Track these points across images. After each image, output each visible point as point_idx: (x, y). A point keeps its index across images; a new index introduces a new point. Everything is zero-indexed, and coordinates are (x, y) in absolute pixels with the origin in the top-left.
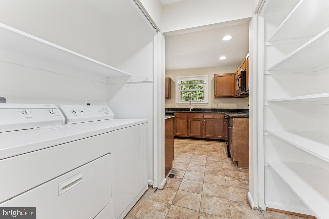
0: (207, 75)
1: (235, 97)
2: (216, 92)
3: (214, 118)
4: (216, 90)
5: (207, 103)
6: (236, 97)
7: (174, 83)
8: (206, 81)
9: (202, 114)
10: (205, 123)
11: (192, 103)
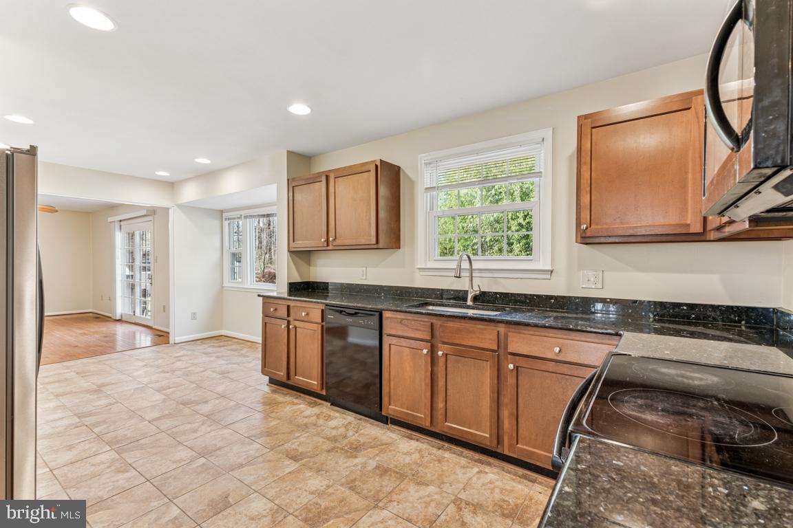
0: (548, 133)
1: (713, 235)
2: (585, 215)
3: (560, 358)
4: (585, 200)
5: (549, 268)
6: (721, 235)
7: (412, 183)
8: (542, 159)
9: (502, 329)
10: (511, 380)
11: (475, 265)
